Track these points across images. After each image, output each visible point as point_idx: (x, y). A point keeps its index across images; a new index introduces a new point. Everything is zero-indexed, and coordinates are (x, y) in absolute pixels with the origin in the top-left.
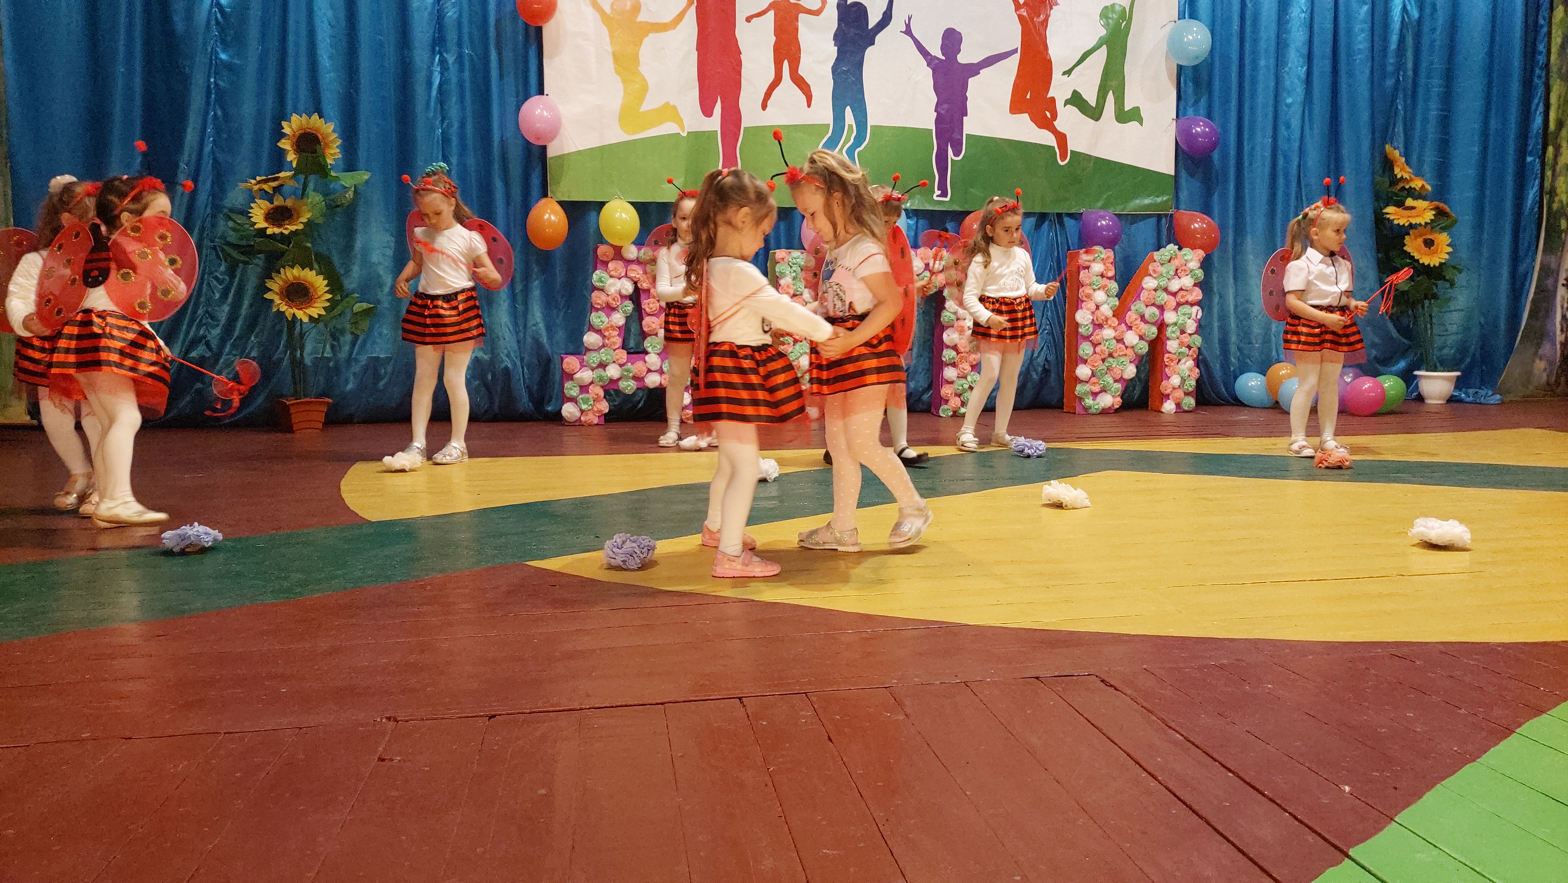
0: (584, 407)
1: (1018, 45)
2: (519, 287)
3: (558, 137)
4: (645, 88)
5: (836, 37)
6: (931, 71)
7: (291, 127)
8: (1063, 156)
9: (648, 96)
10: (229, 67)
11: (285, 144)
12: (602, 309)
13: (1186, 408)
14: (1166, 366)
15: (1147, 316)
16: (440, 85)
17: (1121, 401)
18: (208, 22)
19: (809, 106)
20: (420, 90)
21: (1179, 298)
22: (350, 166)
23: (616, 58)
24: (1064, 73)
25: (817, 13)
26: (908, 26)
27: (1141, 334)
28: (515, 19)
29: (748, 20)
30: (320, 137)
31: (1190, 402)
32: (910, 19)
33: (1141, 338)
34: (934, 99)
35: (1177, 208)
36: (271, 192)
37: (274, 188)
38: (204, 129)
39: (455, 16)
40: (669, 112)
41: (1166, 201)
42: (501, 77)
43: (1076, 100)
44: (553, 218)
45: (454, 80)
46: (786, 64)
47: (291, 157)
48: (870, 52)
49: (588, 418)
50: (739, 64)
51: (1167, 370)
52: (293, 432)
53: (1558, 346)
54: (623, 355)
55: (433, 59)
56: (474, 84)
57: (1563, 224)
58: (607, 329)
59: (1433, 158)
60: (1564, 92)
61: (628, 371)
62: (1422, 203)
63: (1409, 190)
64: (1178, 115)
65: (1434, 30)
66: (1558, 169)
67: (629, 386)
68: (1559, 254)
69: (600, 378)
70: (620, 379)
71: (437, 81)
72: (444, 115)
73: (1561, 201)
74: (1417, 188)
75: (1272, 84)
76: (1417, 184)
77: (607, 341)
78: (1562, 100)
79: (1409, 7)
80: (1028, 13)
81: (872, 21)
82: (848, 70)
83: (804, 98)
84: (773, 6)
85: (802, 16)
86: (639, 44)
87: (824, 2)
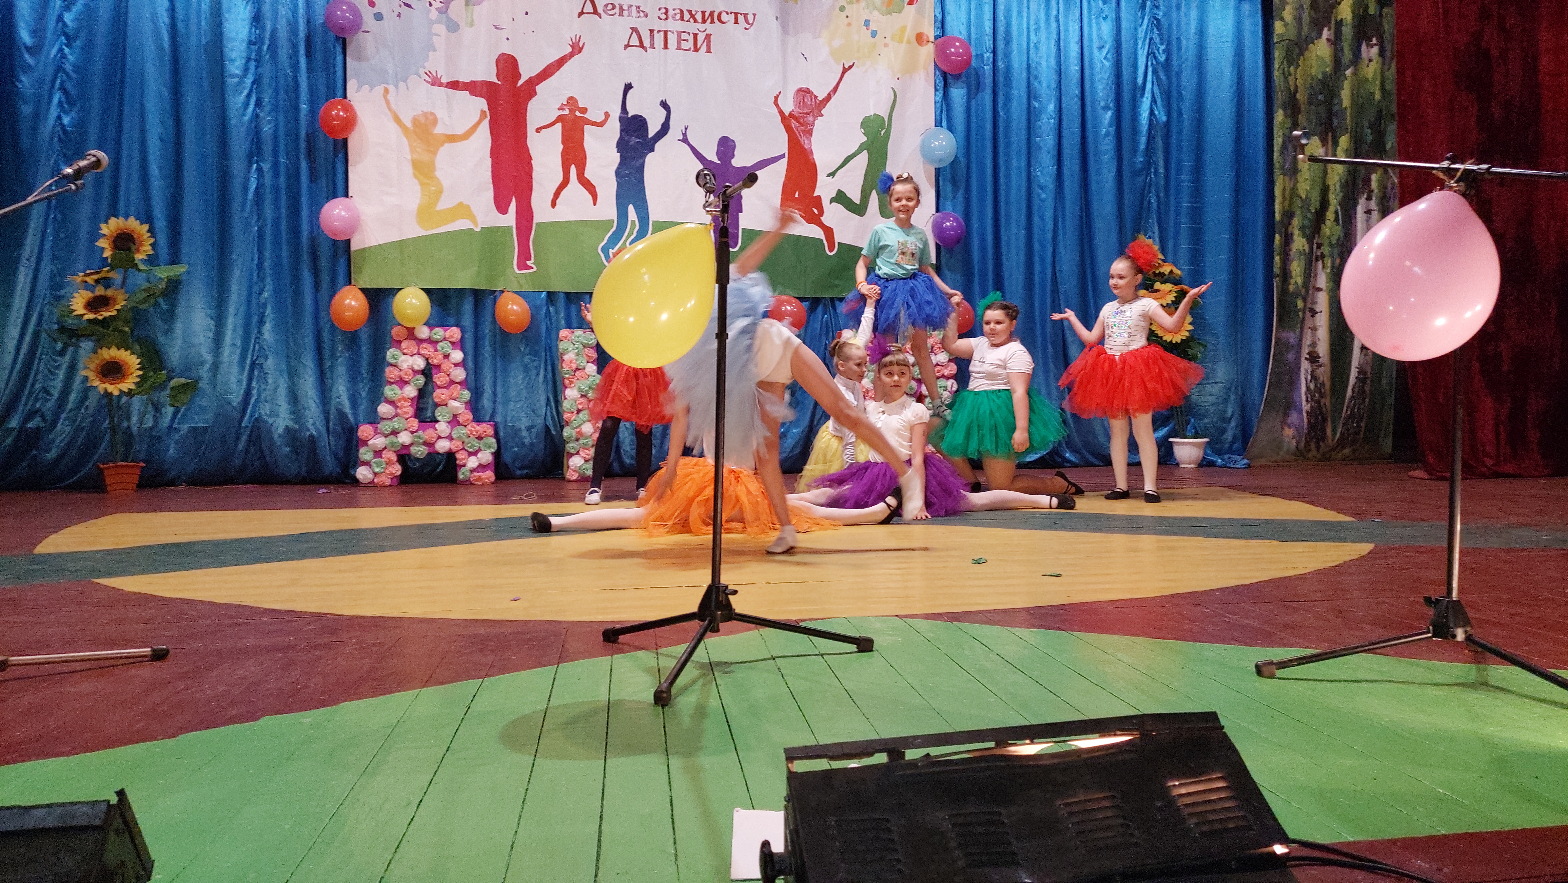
0: (377, 470)
1: (785, 150)
3: (359, 233)
4: (440, 192)
5: (618, 146)
7: (108, 228)
8: (831, 248)
9: (444, 196)
11: (102, 243)
12: (395, 383)
16: (256, 190)
19: (595, 204)
20: (237, 194)
23: (415, 164)
24: (828, 175)
25: (600, 125)
26: (685, 135)
29: (538, 130)
30: (135, 237)
32: (686, 129)
36: (93, 284)
38: (44, 230)
39: (271, 131)
40: (462, 210)
42: (311, 181)
43: (841, 198)
44: (353, 303)
45: (270, 185)
46: (573, 170)
47: (108, 254)
48: (650, 159)
49: (381, 479)
50: (531, 167)
52: (110, 492)
53: (1305, 415)
54: (415, 423)
55: (250, 167)
56: (289, 187)
57: (1300, 304)
58: (399, 400)
59: (1184, 245)
60: (1291, 186)
61: (419, 437)
62: (1168, 286)
63: (1162, 275)
64: (937, 211)
65: (1180, 132)
66: (1291, 253)
67: (419, 451)
68: (1298, 331)
69: (393, 444)
70: (411, 445)
71: (253, 185)
72: (260, 215)
73: (1296, 283)
74: (1167, 273)
75: (1024, 183)
76: (1166, 269)
77: (399, 411)
78: (1287, 193)
79: (1156, 112)
80: (794, 124)
81: (652, 130)
82: (631, 173)
83: (589, 197)
84: (560, 119)
85: (586, 126)
86: (435, 153)
87: (607, 115)
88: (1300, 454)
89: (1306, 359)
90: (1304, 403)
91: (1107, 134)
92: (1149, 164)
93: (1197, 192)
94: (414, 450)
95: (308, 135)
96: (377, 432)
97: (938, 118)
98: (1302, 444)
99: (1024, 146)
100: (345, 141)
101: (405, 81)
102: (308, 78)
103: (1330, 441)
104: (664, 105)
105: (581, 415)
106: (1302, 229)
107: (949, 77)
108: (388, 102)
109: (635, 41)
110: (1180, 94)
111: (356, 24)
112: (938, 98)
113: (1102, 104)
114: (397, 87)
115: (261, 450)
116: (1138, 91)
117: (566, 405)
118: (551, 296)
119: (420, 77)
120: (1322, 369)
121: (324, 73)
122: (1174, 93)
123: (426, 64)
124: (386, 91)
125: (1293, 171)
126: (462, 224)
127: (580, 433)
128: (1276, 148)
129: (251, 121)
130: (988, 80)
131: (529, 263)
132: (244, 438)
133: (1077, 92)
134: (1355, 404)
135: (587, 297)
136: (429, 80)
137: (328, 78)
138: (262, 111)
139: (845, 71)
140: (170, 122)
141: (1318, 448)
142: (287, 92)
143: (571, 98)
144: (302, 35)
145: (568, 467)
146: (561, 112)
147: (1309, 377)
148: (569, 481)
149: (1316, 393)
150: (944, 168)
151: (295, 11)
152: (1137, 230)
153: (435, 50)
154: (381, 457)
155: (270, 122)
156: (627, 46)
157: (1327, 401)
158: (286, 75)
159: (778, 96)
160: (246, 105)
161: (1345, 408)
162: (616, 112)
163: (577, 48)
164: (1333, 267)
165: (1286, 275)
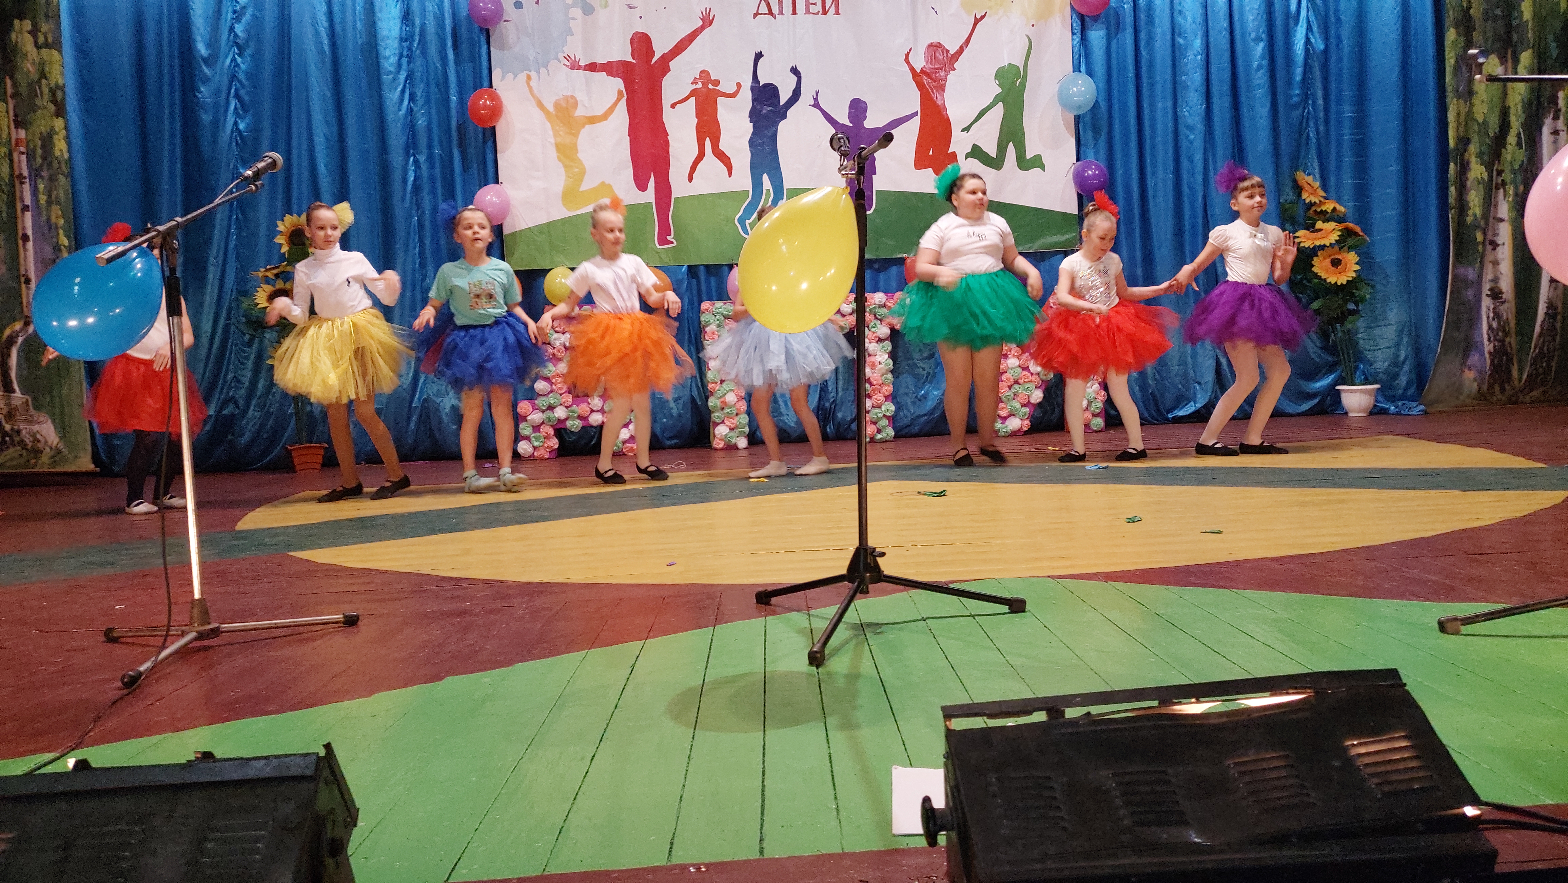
0: (536, 444)
1: (917, 107)
3: (510, 216)
4: (583, 172)
5: (750, 116)
7: (284, 225)
9: (586, 176)
11: (280, 239)
13: (1096, 429)
16: (414, 181)
17: (1030, 424)
18: (230, 145)
19: (730, 175)
20: (397, 186)
23: (559, 147)
24: (963, 130)
25: (733, 96)
26: (816, 99)
29: (673, 106)
31: (1099, 422)
32: (817, 94)
38: (228, 230)
39: (426, 123)
40: (604, 189)
41: (1072, 238)
42: (463, 171)
43: (976, 152)
45: (426, 176)
46: (708, 142)
47: (285, 249)
48: (782, 126)
49: (541, 453)
50: (667, 143)
52: (293, 472)
53: (1487, 356)
54: (569, 399)
55: (408, 160)
56: (444, 178)
57: (1479, 237)
59: (1348, 181)
60: (1467, 109)
61: (573, 411)
62: (1332, 225)
63: (1323, 213)
64: (1078, 160)
65: (1340, 59)
66: (1469, 183)
67: (574, 425)
68: (1477, 265)
69: (549, 419)
70: (566, 419)
71: (411, 178)
72: (419, 205)
73: (1475, 215)
74: (1329, 211)
75: (1170, 124)
76: (1329, 207)
77: (554, 387)
78: (1463, 117)
79: (1313, 40)
80: (926, 80)
81: (784, 98)
82: (763, 144)
83: (725, 169)
84: (693, 93)
85: (719, 99)
86: (576, 135)
87: (739, 85)
88: (1482, 396)
89: (1488, 295)
90: (1486, 342)
91: (1260, 67)
92: (1306, 96)
93: (1361, 123)
94: (569, 424)
95: (459, 126)
96: (535, 408)
97: (1076, 63)
98: (1485, 387)
99: (1169, 86)
100: (494, 128)
101: (546, 67)
102: (457, 72)
103: (1516, 382)
104: (795, 71)
105: (724, 385)
106: (1480, 155)
107: (1087, 19)
108: (530, 88)
109: (764, 9)
110: (1338, 19)
111: (498, 15)
112: (1075, 43)
113: (1253, 35)
114: (538, 73)
115: (430, 429)
116: (1290, 20)
117: (710, 376)
118: (692, 270)
119: (559, 61)
120: (1506, 305)
121: (471, 64)
122: (1332, 18)
123: (564, 49)
124: (529, 78)
125: (1470, 93)
127: (724, 403)
128: (1449, 70)
129: (406, 116)
130: (1129, 20)
131: (668, 238)
132: (414, 419)
133: (1226, 25)
134: (1544, 342)
135: (726, 268)
136: (568, 64)
137: (474, 68)
138: (415, 105)
139: (977, 21)
140: (334, 122)
141: (1503, 390)
142: (437, 85)
143: (702, 72)
144: (448, 29)
145: (715, 436)
146: (694, 86)
147: (1491, 315)
148: (716, 450)
149: (1499, 333)
150: (1084, 115)
151: (440, 6)
152: (1295, 168)
153: (572, 34)
154: (539, 431)
155: (423, 115)
156: (756, 15)
157: (1512, 340)
158: (437, 67)
159: (908, 53)
160: (401, 101)
161: (1533, 346)
162: (748, 83)
163: (707, 21)
164: (1516, 194)
165: (1462, 207)
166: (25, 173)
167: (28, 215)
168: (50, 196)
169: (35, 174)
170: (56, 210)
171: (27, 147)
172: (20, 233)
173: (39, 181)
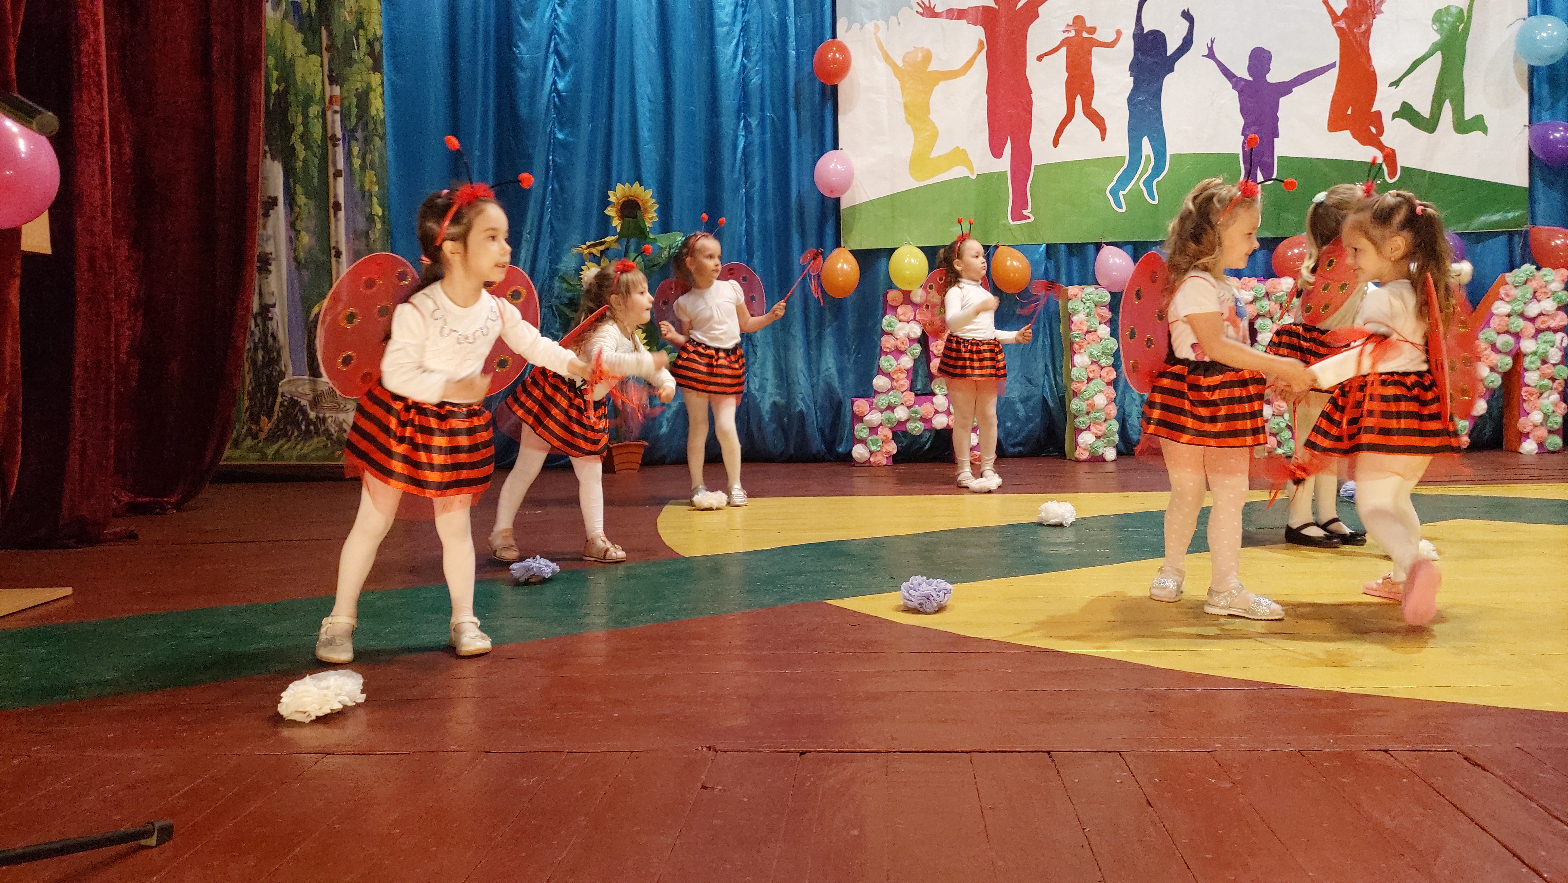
0: (873, 448)
1: (1337, 58)
2: (813, 334)
3: (851, 188)
4: (935, 135)
5: (1132, 68)
6: (1236, 94)
7: (615, 195)
8: (1392, 174)
9: (938, 142)
10: (563, 145)
11: (611, 211)
12: (891, 353)
13: (1551, 449)
14: (1524, 401)
15: (1498, 345)
16: (744, 147)
17: (1469, 440)
18: (548, 108)
19: (1103, 139)
20: (726, 153)
21: (1539, 323)
22: (665, 227)
23: (907, 108)
24: (1391, 85)
25: (1111, 45)
26: (1211, 49)
27: (1492, 365)
28: (813, 80)
29: (1040, 58)
30: (640, 203)
31: (1556, 441)
32: (1212, 42)
33: (1492, 369)
34: (1241, 122)
35: (1534, 223)
36: (599, 255)
37: (602, 252)
38: (544, 202)
39: (759, 82)
40: (959, 156)
41: (1522, 215)
42: (799, 135)
43: (1406, 112)
44: (845, 266)
45: (757, 141)
46: (1078, 100)
47: (616, 223)
48: (1169, 81)
49: (877, 459)
50: (1030, 103)
51: (1525, 405)
52: (614, 472)
54: (911, 397)
55: (738, 124)
56: (774, 143)
58: (896, 372)
61: (916, 412)
64: (1534, 120)
67: (916, 428)
69: (888, 420)
70: (907, 421)
71: (741, 143)
72: (747, 176)
77: (894, 383)
80: (1347, 25)
82: (1144, 101)
83: (1097, 130)
84: (1064, 43)
85: (1095, 50)
86: (929, 93)
87: (1119, 33)
94: (912, 426)
95: (796, 84)
96: (872, 407)
100: (836, 87)
101: (896, 15)
102: (796, 20)
104: (1187, 16)
105: (1091, 384)
108: (879, 41)
114: (887, 21)
115: (749, 427)
117: (1075, 373)
118: (1052, 249)
119: (912, 7)
126: (958, 172)
127: (1092, 406)
129: (739, 74)
131: (1025, 212)
135: (1092, 248)
136: (922, 11)
137: (817, 19)
138: (750, 60)
140: (659, 81)
142: (772, 39)
143: (1077, 17)
145: (1077, 444)
146: (1066, 35)
148: (1077, 460)
150: (1541, 69)
154: (877, 434)
155: (757, 72)
158: (773, 18)
160: (735, 56)
166: (339, 135)
167: (341, 181)
168: (364, 160)
169: (349, 135)
170: (370, 175)
171: (342, 105)
172: (332, 200)
173: (353, 143)
